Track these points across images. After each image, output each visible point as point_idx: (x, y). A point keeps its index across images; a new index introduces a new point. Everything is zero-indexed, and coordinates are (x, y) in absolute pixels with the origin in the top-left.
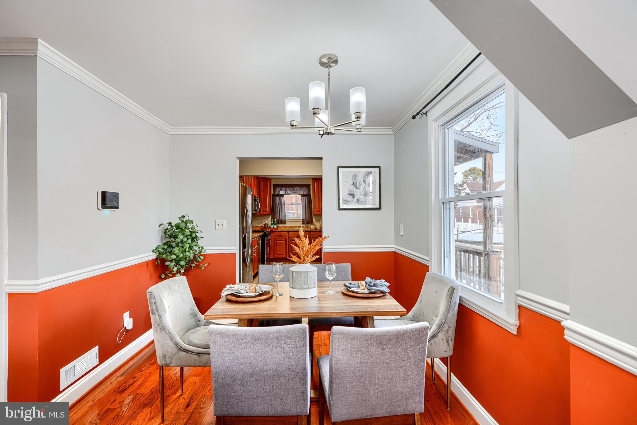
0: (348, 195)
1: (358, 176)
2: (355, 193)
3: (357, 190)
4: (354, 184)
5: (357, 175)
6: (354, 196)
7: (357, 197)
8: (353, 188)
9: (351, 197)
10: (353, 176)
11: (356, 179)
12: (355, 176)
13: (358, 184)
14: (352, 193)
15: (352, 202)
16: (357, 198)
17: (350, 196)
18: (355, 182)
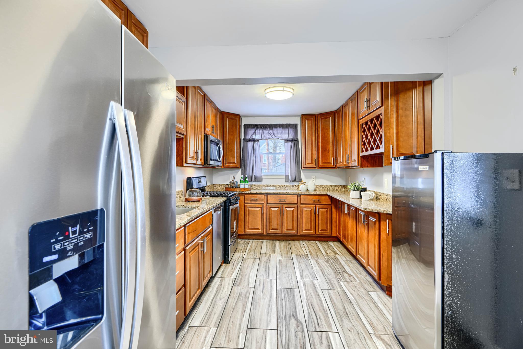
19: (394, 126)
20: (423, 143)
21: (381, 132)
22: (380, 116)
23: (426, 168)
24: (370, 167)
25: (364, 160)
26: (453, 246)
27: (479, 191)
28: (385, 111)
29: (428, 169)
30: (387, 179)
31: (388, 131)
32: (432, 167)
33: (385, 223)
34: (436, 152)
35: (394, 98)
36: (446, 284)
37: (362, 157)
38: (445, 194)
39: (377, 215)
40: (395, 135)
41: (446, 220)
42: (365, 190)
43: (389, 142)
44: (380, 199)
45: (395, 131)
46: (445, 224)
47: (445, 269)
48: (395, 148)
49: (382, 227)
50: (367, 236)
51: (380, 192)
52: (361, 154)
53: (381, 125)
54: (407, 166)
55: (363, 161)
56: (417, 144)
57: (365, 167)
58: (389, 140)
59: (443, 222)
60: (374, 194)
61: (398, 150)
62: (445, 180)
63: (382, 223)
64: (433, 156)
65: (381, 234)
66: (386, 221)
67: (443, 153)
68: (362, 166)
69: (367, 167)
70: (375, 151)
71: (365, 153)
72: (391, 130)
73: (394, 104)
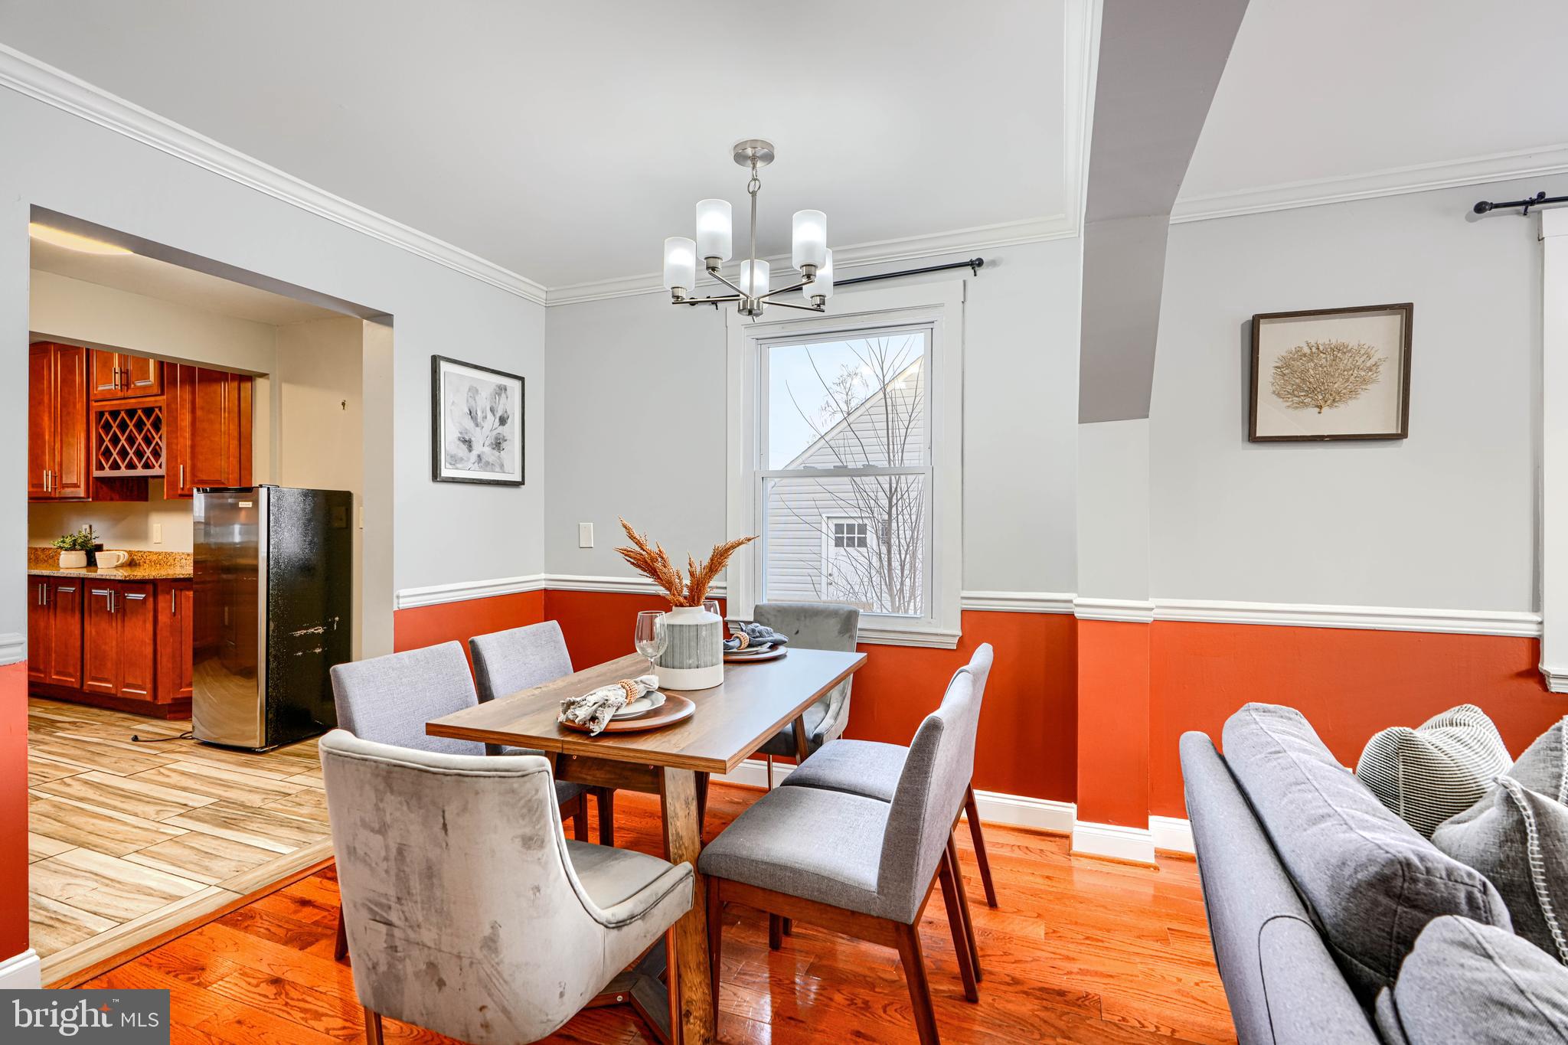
0: (458, 442)
1: (480, 392)
2: (473, 439)
3: (478, 429)
4: (470, 412)
5: (477, 391)
6: (470, 446)
7: (478, 448)
8: (469, 424)
9: (464, 447)
10: (469, 389)
11: (475, 400)
12: (474, 391)
13: (479, 413)
14: (467, 438)
15: (467, 461)
16: (478, 453)
17: (462, 444)
18: (472, 407)
19: (188, 435)
20: (237, 466)
21: (157, 439)
22: (154, 411)
23: (249, 504)
24: (117, 500)
25: (103, 486)
26: (279, 590)
27: (306, 530)
28: (167, 405)
29: (251, 506)
30: (159, 525)
31: (175, 441)
32: (256, 503)
33: (168, 597)
34: (261, 486)
35: (188, 388)
36: (271, 633)
37: (98, 479)
38: (271, 533)
39: (150, 588)
40: (188, 450)
41: (271, 563)
42: (99, 548)
43: (177, 459)
44: (141, 564)
45: (188, 443)
46: (271, 567)
47: (271, 617)
48: (188, 470)
49: (161, 604)
50: (119, 632)
51: (141, 550)
52: (96, 474)
53: (157, 425)
54: (216, 501)
55: (102, 488)
56: (228, 468)
57: (104, 499)
58: (177, 456)
59: (268, 565)
60: (126, 554)
61: (193, 474)
62: (271, 518)
63: (161, 598)
64: (258, 491)
65: (160, 618)
66: (169, 593)
67: (268, 488)
68: (96, 498)
69: (112, 499)
70: (140, 472)
71: (108, 473)
72: (181, 440)
73: (188, 396)
